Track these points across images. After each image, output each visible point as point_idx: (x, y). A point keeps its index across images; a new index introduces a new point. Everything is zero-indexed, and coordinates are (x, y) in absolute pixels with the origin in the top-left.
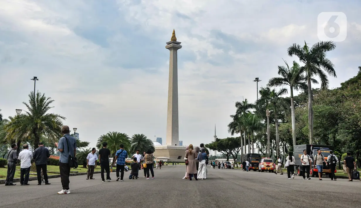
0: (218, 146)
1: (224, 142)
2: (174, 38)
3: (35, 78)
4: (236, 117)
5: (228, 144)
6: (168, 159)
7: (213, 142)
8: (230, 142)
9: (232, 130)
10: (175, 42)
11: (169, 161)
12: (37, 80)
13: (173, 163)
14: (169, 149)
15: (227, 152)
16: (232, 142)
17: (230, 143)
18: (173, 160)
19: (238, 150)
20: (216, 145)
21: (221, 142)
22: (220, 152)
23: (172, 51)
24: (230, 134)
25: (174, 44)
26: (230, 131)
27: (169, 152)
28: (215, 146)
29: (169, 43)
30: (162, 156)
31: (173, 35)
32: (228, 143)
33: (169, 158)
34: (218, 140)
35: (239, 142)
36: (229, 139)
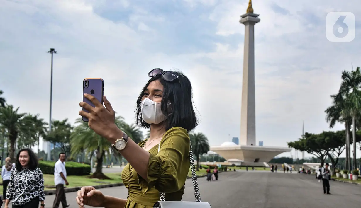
0: (307, 144)
1: (318, 138)
2: (250, 10)
3: (52, 51)
4: (338, 98)
5: (324, 142)
6: (242, 163)
7: (300, 139)
8: (327, 138)
9: (331, 118)
10: (251, 14)
11: (243, 165)
12: (55, 52)
13: (247, 167)
14: (243, 149)
15: (321, 154)
16: (330, 138)
17: (327, 140)
18: (248, 163)
19: (339, 150)
20: (305, 142)
21: (312, 138)
22: (310, 153)
23: (248, 26)
24: (329, 124)
25: (250, 17)
26: (329, 119)
27: (244, 153)
28: (303, 145)
29: (243, 17)
30: (234, 158)
31: (249, 6)
32: (324, 139)
33: (243, 161)
34: (307, 135)
35: (341, 138)
36: (325, 134)
